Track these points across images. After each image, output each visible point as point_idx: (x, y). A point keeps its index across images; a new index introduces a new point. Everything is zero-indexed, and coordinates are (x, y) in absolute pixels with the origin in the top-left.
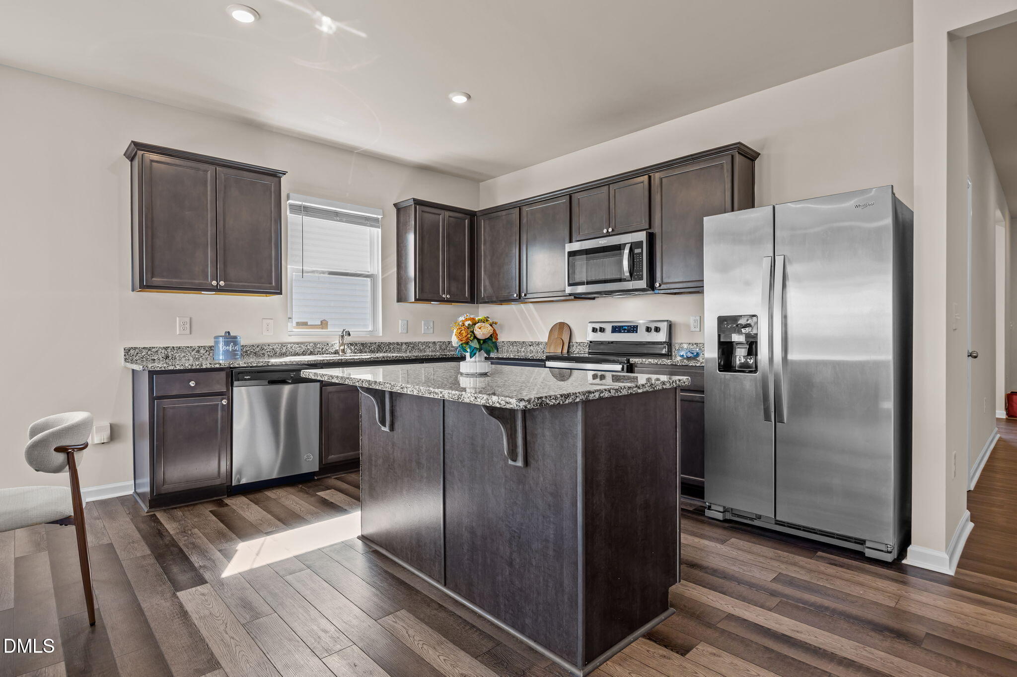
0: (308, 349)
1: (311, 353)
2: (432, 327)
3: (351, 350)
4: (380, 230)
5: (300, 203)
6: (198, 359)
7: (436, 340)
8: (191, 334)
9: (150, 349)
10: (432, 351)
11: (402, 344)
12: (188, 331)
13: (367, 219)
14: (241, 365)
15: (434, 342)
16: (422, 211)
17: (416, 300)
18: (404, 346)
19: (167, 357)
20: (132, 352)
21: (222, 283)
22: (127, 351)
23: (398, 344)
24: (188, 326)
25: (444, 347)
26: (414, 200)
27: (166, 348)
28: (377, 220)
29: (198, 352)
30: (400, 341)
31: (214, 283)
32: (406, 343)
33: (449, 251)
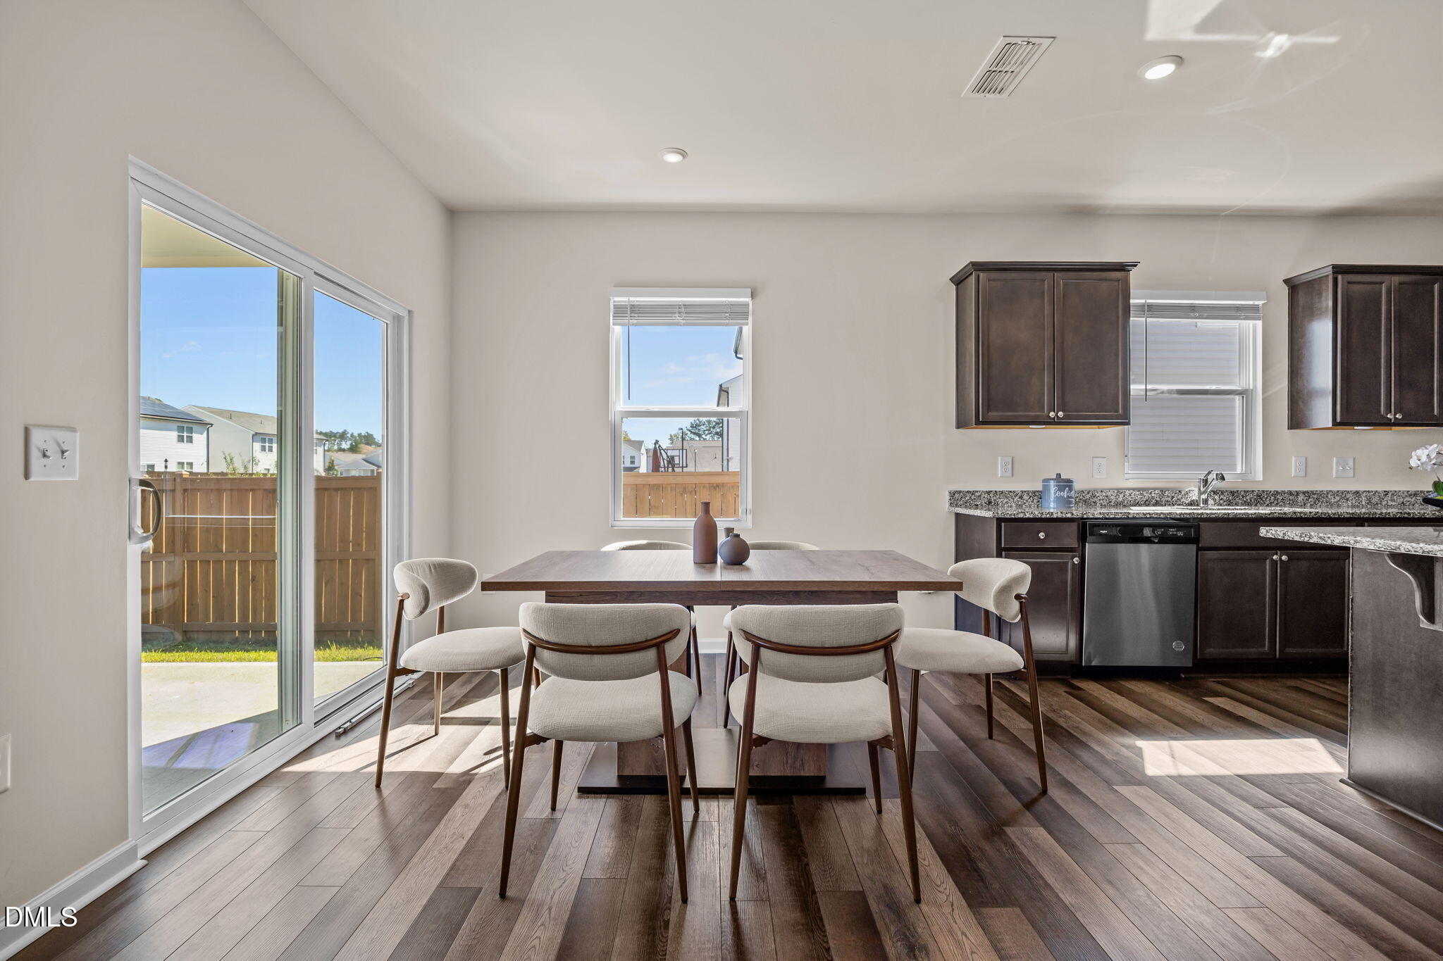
0: (1153, 498)
1: (1157, 504)
2: (1352, 467)
3: (1215, 500)
4: (1259, 324)
5: (1143, 301)
6: (1020, 506)
7: (1361, 488)
8: (1013, 475)
9: (973, 493)
10: (1353, 506)
11: (1298, 493)
12: (1009, 473)
13: (1238, 308)
14: (1096, 516)
15: (1357, 492)
16: (1349, 283)
17: (1335, 423)
18: (1301, 498)
19: (990, 503)
20: (957, 495)
21: (1061, 414)
22: (953, 494)
23: (1290, 493)
24: (1010, 466)
25: (1375, 500)
26: (1334, 267)
27: (989, 493)
28: (1255, 309)
29: (1021, 497)
30: (1294, 489)
31: (1052, 414)
32: (1304, 493)
33: (1399, 340)
